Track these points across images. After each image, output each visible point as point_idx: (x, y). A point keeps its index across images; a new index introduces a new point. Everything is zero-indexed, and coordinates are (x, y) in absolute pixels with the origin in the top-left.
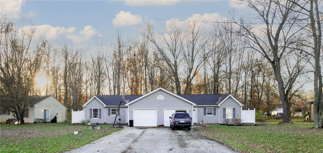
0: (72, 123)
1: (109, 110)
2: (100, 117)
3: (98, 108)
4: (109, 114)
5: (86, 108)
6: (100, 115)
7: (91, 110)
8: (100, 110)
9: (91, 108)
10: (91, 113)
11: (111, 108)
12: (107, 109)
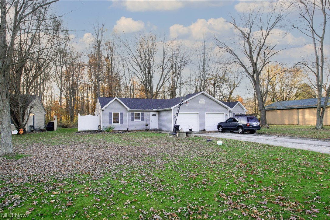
0: (79, 131)
1: (132, 114)
2: (122, 123)
3: (119, 111)
4: (132, 119)
5: (104, 112)
6: (122, 120)
7: (110, 114)
8: (122, 114)
9: (110, 112)
10: (110, 118)
11: (134, 113)
12: (130, 113)
